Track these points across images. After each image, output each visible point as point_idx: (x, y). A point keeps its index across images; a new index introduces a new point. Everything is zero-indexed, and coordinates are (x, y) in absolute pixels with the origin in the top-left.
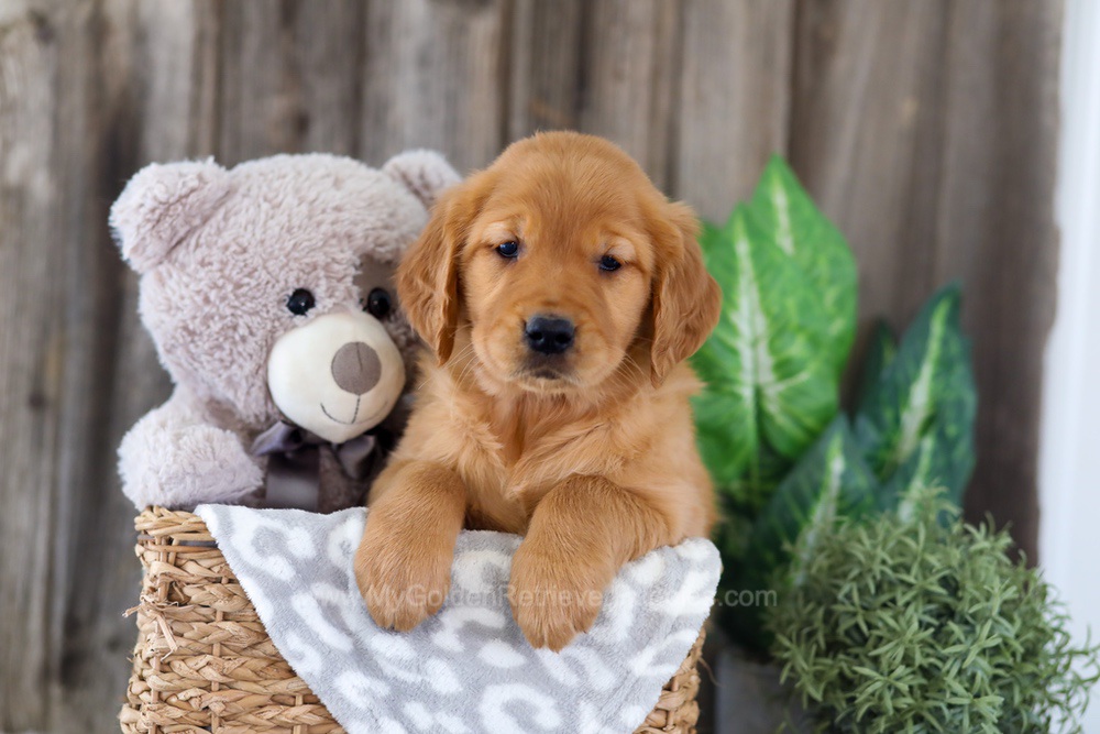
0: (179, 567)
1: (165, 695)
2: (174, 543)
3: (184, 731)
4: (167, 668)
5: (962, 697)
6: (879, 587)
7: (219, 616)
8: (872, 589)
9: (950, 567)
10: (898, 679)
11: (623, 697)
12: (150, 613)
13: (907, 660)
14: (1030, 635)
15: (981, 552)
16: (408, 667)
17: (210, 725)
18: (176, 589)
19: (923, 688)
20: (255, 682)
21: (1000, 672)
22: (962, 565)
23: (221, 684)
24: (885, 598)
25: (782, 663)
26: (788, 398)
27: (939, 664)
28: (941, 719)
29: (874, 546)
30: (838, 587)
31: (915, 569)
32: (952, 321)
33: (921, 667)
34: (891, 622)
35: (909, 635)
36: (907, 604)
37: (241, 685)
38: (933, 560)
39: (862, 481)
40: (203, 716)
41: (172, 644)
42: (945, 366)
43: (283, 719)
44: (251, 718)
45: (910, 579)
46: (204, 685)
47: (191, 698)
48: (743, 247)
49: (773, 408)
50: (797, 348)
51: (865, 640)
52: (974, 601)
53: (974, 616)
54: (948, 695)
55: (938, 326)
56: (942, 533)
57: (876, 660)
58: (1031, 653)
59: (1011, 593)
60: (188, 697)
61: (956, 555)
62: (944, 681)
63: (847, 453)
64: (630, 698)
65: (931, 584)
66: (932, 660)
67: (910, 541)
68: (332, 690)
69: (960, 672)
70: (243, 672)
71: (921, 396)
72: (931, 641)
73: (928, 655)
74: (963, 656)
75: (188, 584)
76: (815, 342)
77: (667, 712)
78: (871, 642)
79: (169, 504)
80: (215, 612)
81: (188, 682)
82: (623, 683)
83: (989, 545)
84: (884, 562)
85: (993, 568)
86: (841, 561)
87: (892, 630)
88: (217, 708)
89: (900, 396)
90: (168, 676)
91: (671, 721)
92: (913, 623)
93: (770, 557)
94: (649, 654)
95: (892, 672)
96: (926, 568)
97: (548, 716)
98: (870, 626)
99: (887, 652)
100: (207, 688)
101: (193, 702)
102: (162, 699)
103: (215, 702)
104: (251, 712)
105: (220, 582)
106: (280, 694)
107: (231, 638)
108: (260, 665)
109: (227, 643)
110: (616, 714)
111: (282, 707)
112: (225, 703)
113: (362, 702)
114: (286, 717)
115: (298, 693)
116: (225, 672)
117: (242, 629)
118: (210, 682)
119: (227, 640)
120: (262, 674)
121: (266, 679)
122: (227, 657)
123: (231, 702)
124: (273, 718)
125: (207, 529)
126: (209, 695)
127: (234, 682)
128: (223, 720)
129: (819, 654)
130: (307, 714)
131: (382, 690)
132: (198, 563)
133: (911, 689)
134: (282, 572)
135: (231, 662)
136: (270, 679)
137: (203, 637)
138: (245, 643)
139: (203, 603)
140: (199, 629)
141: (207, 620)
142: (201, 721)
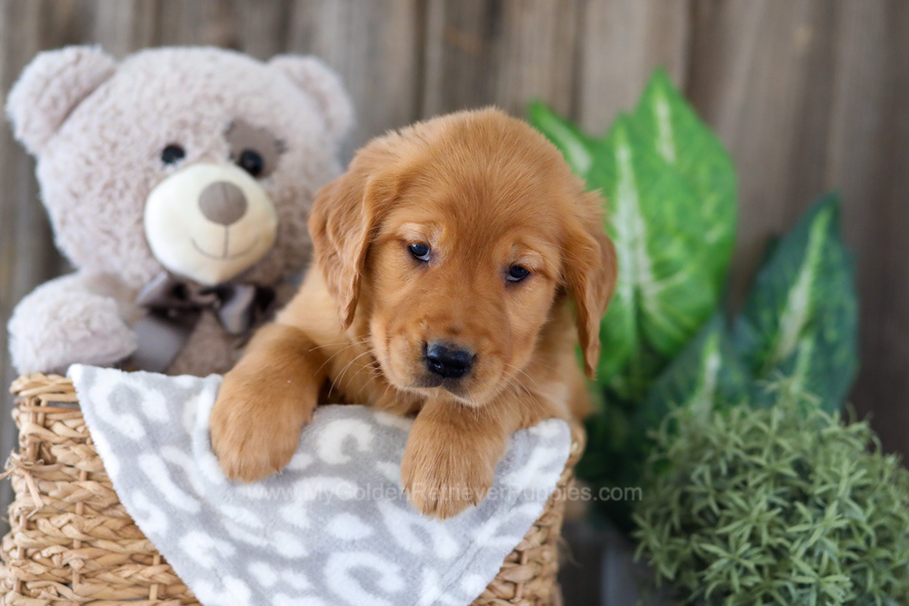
0: (48, 428)
1: (30, 552)
2: (43, 404)
3: (46, 587)
4: (33, 526)
5: (809, 576)
6: (732, 471)
7: (83, 475)
8: (724, 469)
9: (804, 452)
10: (744, 557)
11: (465, 566)
12: (17, 471)
14: (885, 521)
15: (834, 437)
16: (256, 532)
17: (71, 582)
18: (44, 449)
19: (773, 569)
20: (114, 541)
21: (853, 556)
22: (815, 451)
23: (83, 542)
24: (737, 480)
25: (638, 542)
26: (668, 298)
28: (789, 599)
29: (728, 430)
30: (693, 470)
31: (767, 451)
32: (834, 230)
33: (770, 547)
34: (741, 502)
35: (755, 514)
36: (758, 486)
37: (101, 544)
38: (784, 443)
39: (737, 378)
40: (63, 573)
41: (38, 502)
42: (825, 272)
43: (140, 577)
44: (109, 576)
45: (761, 460)
46: (66, 542)
47: (53, 555)
48: (623, 154)
49: (651, 307)
50: (675, 250)
51: (717, 519)
52: (823, 482)
53: (822, 496)
54: (794, 574)
55: (818, 234)
57: (725, 539)
58: (886, 540)
59: (858, 477)
60: (50, 554)
61: (808, 438)
62: (791, 561)
63: (724, 351)
64: (471, 567)
65: (784, 466)
66: (781, 540)
67: (764, 427)
68: (178, 550)
69: (809, 553)
70: (102, 530)
71: (800, 298)
72: (779, 521)
73: (778, 536)
74: (808, 534)
75: (55, 444)
76: (692, 245)
77: (515, 585)
78: (722, 521)
79: (44, 369)
80: (79, 472)
81: (52, 539)
82: (465, 552)
83: (842, 430)
84: (737, 446)
85: (845, 452)
86: (699, 446)
87: (741, 510)
88: (75, 565)
89: (778, 299)
90: (32, 534)
91: (520, 593)
92: (761, 503)
94: (492, 526)
95: (737, 547)
96: (777, 449)
97: (392, 581)
98: (721, 506)
99: (735, 530)
101: (54, 559)
102: (26, 556)
103: (75, 559)
104: (109, 570)
105: (85, 443)
106: (138, 554)
107: (93, 497)
108: (118, 524)
109: (89, 502)
110: (456, 581)
111: (139, 566)
112: (84, 560)
113: (207, 562)
114: (143, 575)
115: (155, 552)
116: (85, 530)
117: (103, 489)
118: (72, 540)
119: (88, 500)
120: (121, 533)
121: (126, 538)
122: (88, 516)
123: (90, 559)
124: (130, 577)
125: (73, 390)
126: (70, 552)
127: (93, 541)
128: (84, 577)
129: (673, 533)
130: (160, 573)
131: (227, 550)
132: (63, 424)
133: (759, 568)
134: (132, 431)
135: (91, 521)
136: (129, 538)
137: (66, 496)
138: (105, 504)
139: (68, 463)
140: (62, 488)
141: (71, 480)
142: (62, 578)
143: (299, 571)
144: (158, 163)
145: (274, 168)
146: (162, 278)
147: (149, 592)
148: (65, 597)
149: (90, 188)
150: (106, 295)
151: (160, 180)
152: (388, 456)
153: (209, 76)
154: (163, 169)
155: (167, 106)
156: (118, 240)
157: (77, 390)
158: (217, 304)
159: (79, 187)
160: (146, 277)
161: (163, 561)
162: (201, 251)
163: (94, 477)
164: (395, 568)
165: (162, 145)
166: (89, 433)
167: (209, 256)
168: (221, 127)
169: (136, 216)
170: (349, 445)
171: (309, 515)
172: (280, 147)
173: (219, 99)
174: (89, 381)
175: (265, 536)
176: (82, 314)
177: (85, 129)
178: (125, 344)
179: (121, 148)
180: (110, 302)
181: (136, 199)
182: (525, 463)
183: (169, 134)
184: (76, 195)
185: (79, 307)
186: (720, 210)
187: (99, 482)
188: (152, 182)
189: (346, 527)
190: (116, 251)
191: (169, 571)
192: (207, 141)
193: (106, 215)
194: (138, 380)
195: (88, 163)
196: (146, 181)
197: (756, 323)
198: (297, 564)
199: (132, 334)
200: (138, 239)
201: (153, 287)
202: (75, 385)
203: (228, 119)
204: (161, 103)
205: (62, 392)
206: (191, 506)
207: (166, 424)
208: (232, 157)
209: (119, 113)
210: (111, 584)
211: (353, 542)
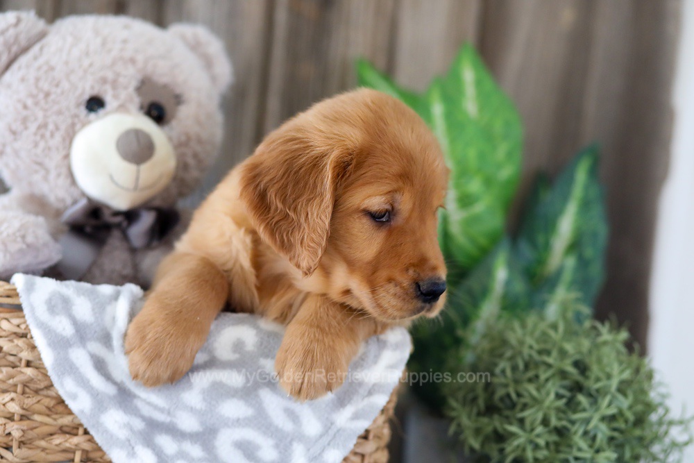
5: (585, 452)
6: (527, 366)
7: (23, 363)
8: (521, 366)
9: (580, 353)
10: (538, 436)
11: (327, 442)
13: (545, 422)
14: (639, 408)
15: (605, 343)
16: (162, 410)
17: (11, 447)
19: (557, 444)
20: (48, 416)
21: (616, 434)
22: (590, 352)
23: (22, 416)
24: (530, 374)
25: (452, 419)
26: (470, 222)
27: (568, 425)
29: (524, 335)
30: (496, 365)
31: (555, 353)
32: (593, 172)
33: (556, 428)
34: (534, 392)
35: (547, 403)
36: (547, 380)
37: (37, 417)
38: (569, 347)
39: (519, 287)
40: (5, 440)
42: (585, 206)
43: (67, 445)
44: (43, 443)
45: (550, 360)
46: (8, 416)
48: (438, 109)
49: (455, 229)
50: (475, 186)
51: (514, 405)
52: (598, 380)
53: (598, 391)
54: (575, 450)
55: (581, 175)
56: (576, 327)
57: (521, 422)
58: (640, 421)
59: (627, 375)
61: (586, 344)
62: (572, 439)
63: (510, 266)
64: (332, 443)
65: (567, 365)
66: (564, 423)
67: (552, 333)
68: (98, 425)
69: (586, 433)
70: (38, 407)
71: (566, 225)
72: (564, 408)
74: (587, 421)
76: (488, 182)
77: (363, 456)
78: (519, 407)
80: (21, 360)
82: (327, 431)
83: (612, 338)
84: (531, 347)
85: (613, 355)
86: (499, 345)
87: (534, 399)
88: (16, 434)
89: (550, 226)
92: (550, 395)
93: (447, 340)
94: (348, 411)
95: (532, 430)
96: (563, 353)
97: (267, 449)
98: (519, 395)
99: (530, 415)
100: (11, 418)
103: (15, 430)
104: (43, 439)
105: (26, 337)
106: (67, 426)
107: (31, 380)
108: (52, 403)
109: (28, 384)
110: (320, 454)
111: (68, 436)
112: (23, 431)
113: (122, 434)
114: (70, 443)
115: (81, 425)
116: (25, 406)
117: (40, 374)
118: (13, 414)
119: (28, 382)
120: (53, 410)
121: (57, 414)
122: (27, 395)
123: (28, 430)
124: (60, 444)
125: (17, 295)
126: (12, 424)
127: (31, 415)
128: (22, 444)
129: (479, 414)
130: (84, 442)
131: (139, 425)
132: (9, 321)
133: (547, 444)
134: (64, 329)
135: (30, 399)
136: (60, 413)
137: (10, 379)
138: (42, 385)
139: (12, 353)
140: (7, 372)
141: (14, 367)
142: (5, 443)
143: (196, 443)
144: (83, 111)
145: (173, 117)
146: (83, 203)
147: (74, 456)
148: (6, 459)
149: (26, 128)
150: (37, 214)
151: (84, 125)
152: (267, 354)
153: (125, 41)
154: (87, 116)
155: (91, 65)
156: (47, 171)
157: (20, 295)
158: (125, 224)
159: (17, 126)
160: (69, 201)
161: (86, 432)
162: (116, 184)
163: (32, 364)
164: (271, 442)
165: (87, 97)
166: (29, 330)
167: (122, 188)
168: (134, 84)
169: (64, 153)
170: (238, 346)
171: (204, 399)
172: (178, 99)
173: (133, 61)
174: (30, 288)
175: (169, 413)
176: (19, 230)
177: (23, 80)
178: (53, 253)
179: (52, 97)
180: (41, 220)
181: (64, 140)
182: (375, 362)
183: (92, 88)
184: (14, 133)
185: (16, 224)
186: (509, 155)
187: (37, 368)
188: (78, 126)
189: (233, 409)
190: (46, 179)
191: (91, 440)
192: (123, 95)
193: (39, 151)
194: (69, 288)
195: (25, 107)
196: (73, 125)
197: (533, 244)
198: (193, 437)
199: (58, 246)
200: (64, 171)
201: (75, 210)
202: (18, 291)
203: (139, 77)
204: (86, 62)
205: (8, 296)
206: (110, 390)
207: (92, 324)
208: (141, 108)
209: (52, 69)
210: (44, 450)
211: (238, 420)
